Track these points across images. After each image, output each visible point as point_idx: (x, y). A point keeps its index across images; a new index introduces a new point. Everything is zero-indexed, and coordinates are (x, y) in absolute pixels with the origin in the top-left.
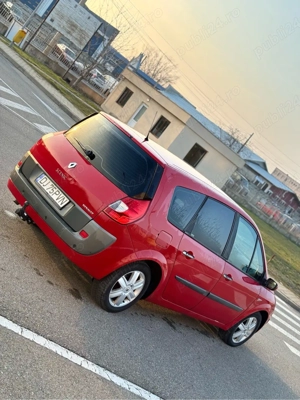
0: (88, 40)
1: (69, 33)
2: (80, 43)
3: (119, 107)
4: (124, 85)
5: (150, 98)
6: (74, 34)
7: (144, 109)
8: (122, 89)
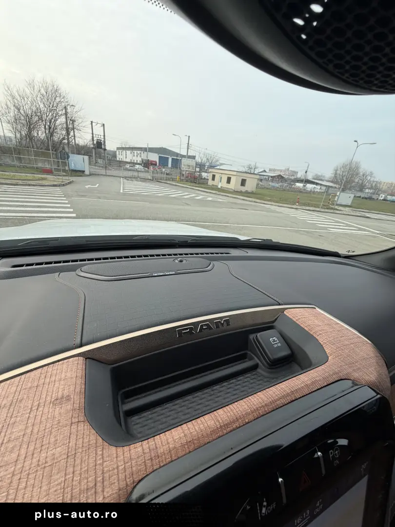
0: (195, 167)
1: (189, 169)
2: (193, 169)
4: (211, 174)
5: (221, 173)
7: (221, 178)
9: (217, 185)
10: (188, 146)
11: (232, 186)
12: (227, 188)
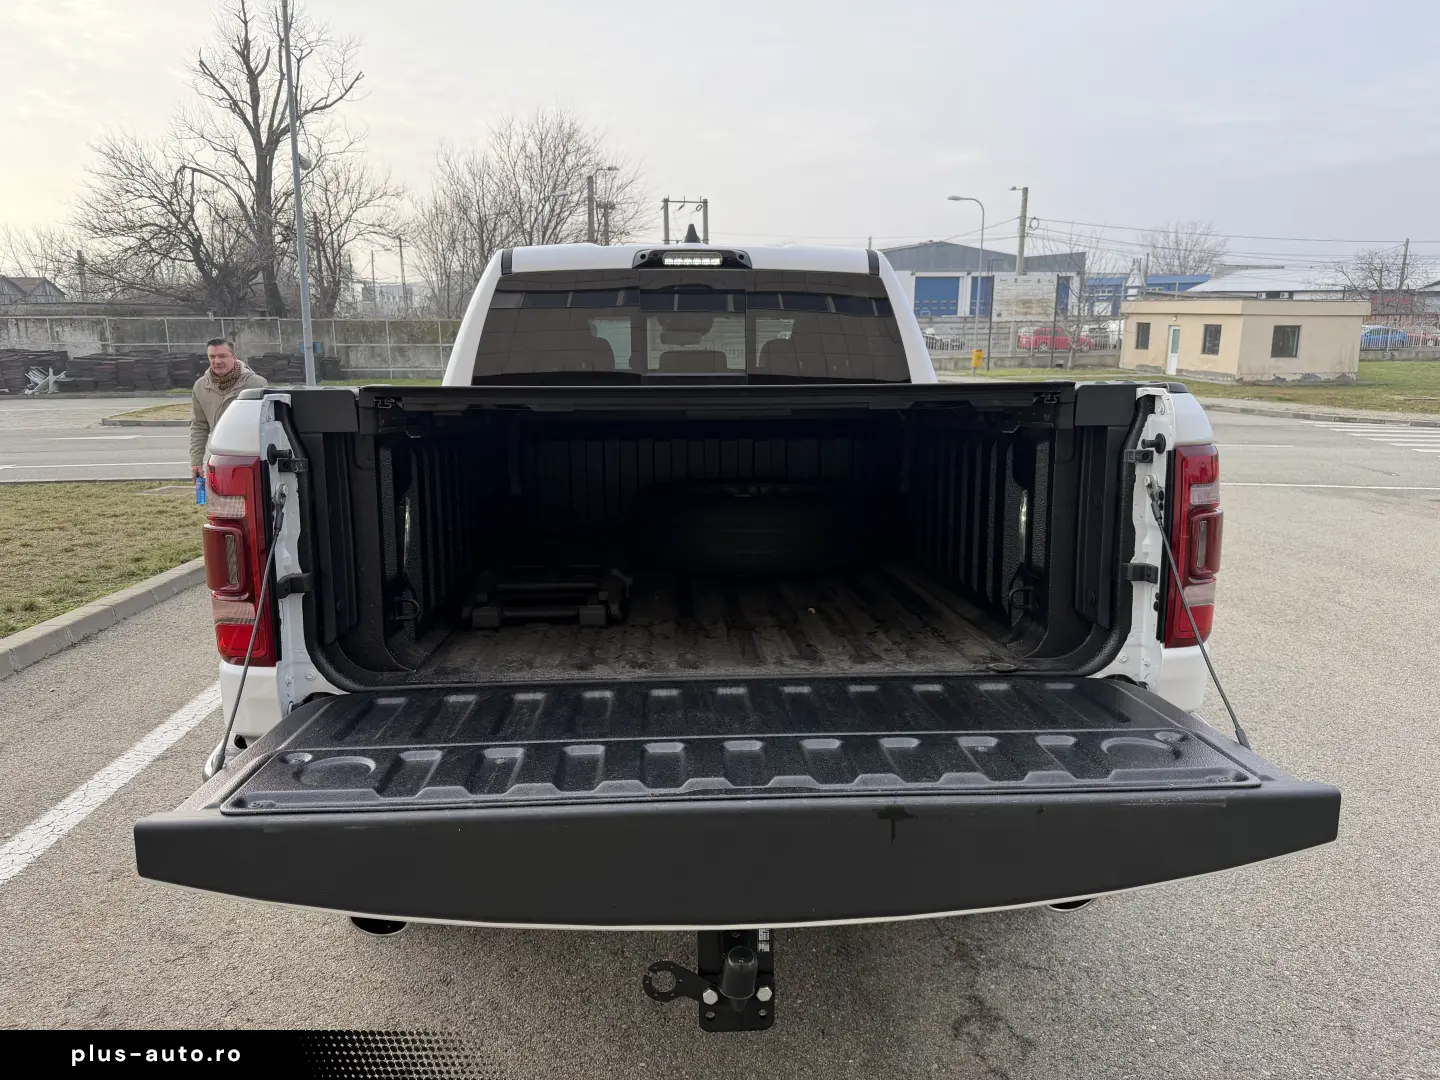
0: (1053, 305)
1: (1026, 314)
2: (1047, 315)
3: (1141, 351)
4: (1134, 322)
5: (1176, 315)
6: (1034, 311)
7: (1176, 332)
8: (1134, 329)
9: (1159, 363)
10: (1023, 225)
11: (1228, 361)
12: (1206, 373)
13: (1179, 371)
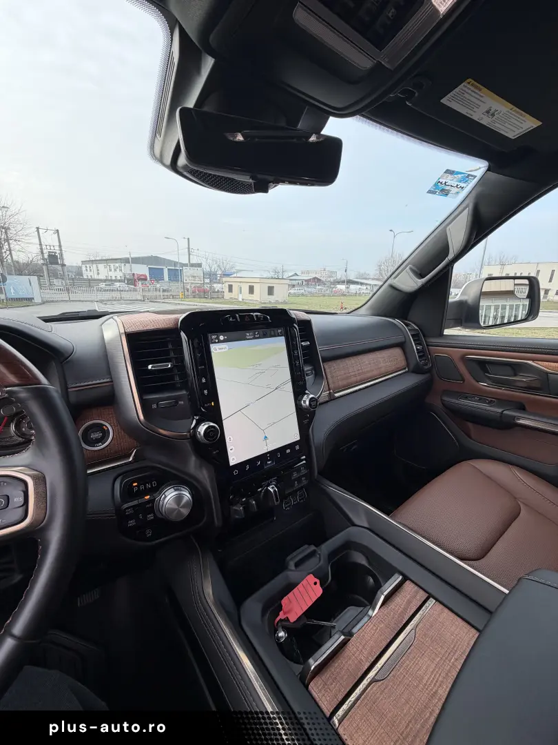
0: (202, 278)
2: (201, 281)
3: (230, 293)
4: (227, 285)
5: (240, 282)
6: (197, 279)
7: (240, 288)
9: (237, 297)
10: (189, 251)
12: (250, 300)
13: (243, 299)
